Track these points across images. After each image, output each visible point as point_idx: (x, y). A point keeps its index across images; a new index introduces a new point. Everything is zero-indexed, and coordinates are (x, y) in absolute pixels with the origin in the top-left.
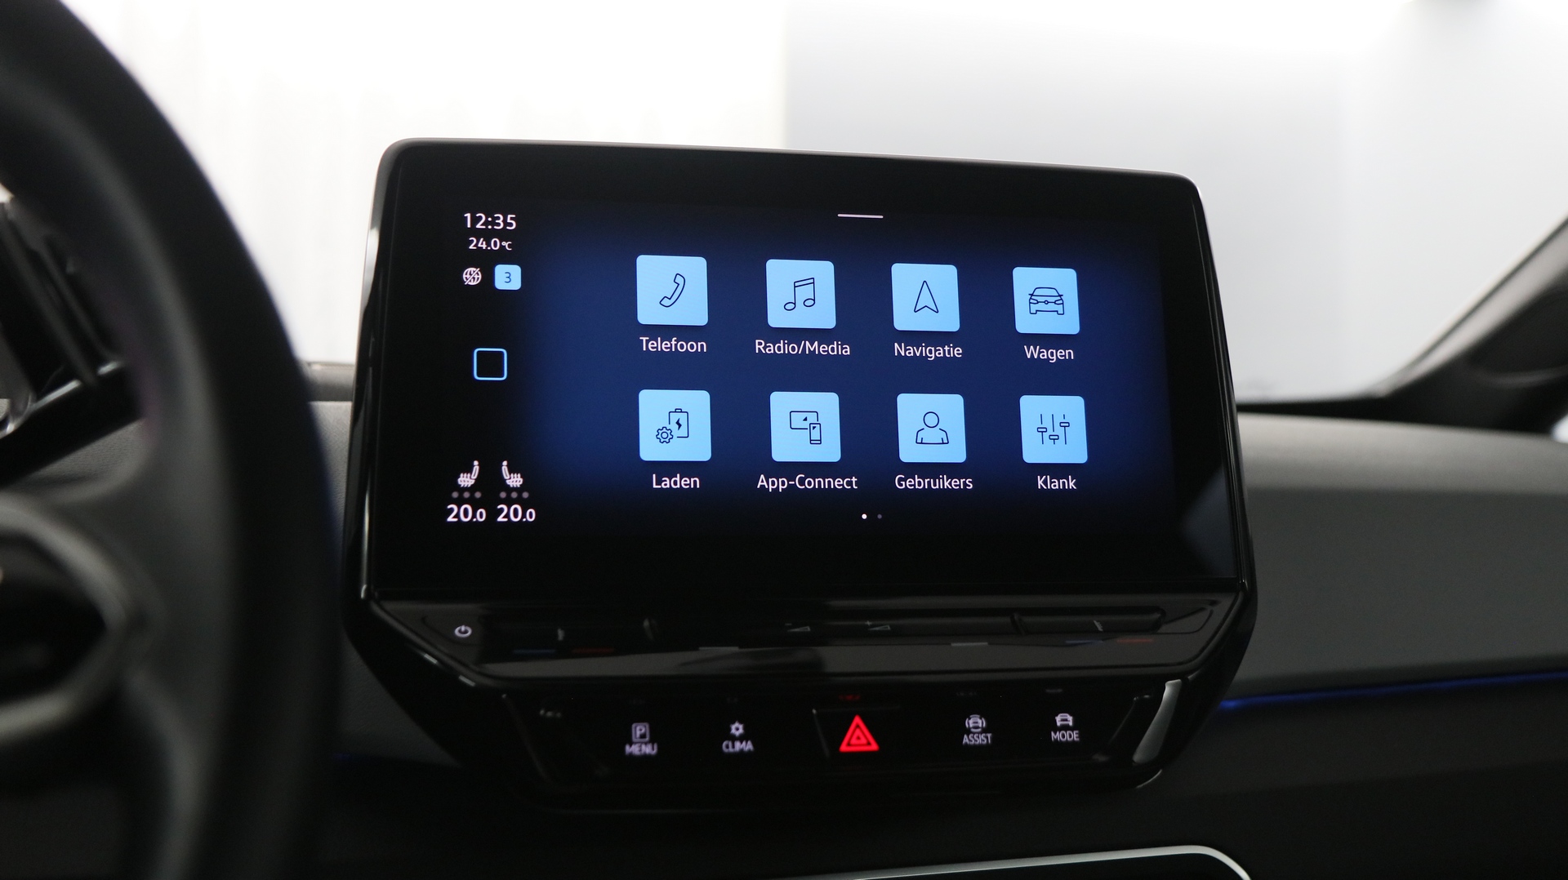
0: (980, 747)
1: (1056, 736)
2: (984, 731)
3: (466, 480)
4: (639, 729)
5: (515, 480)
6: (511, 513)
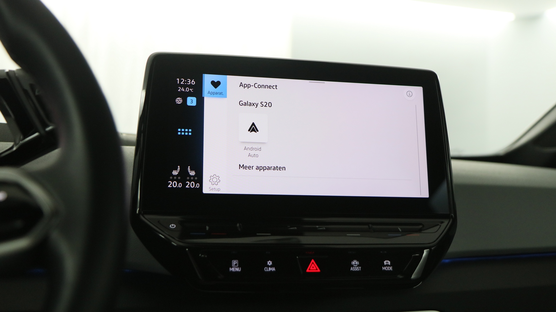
0: (357, 271)
1: (384, 268)
2: (358, 266)
3: (175, 172)
4: (235, 262)
5: (192, 173)
6: (191, 185)
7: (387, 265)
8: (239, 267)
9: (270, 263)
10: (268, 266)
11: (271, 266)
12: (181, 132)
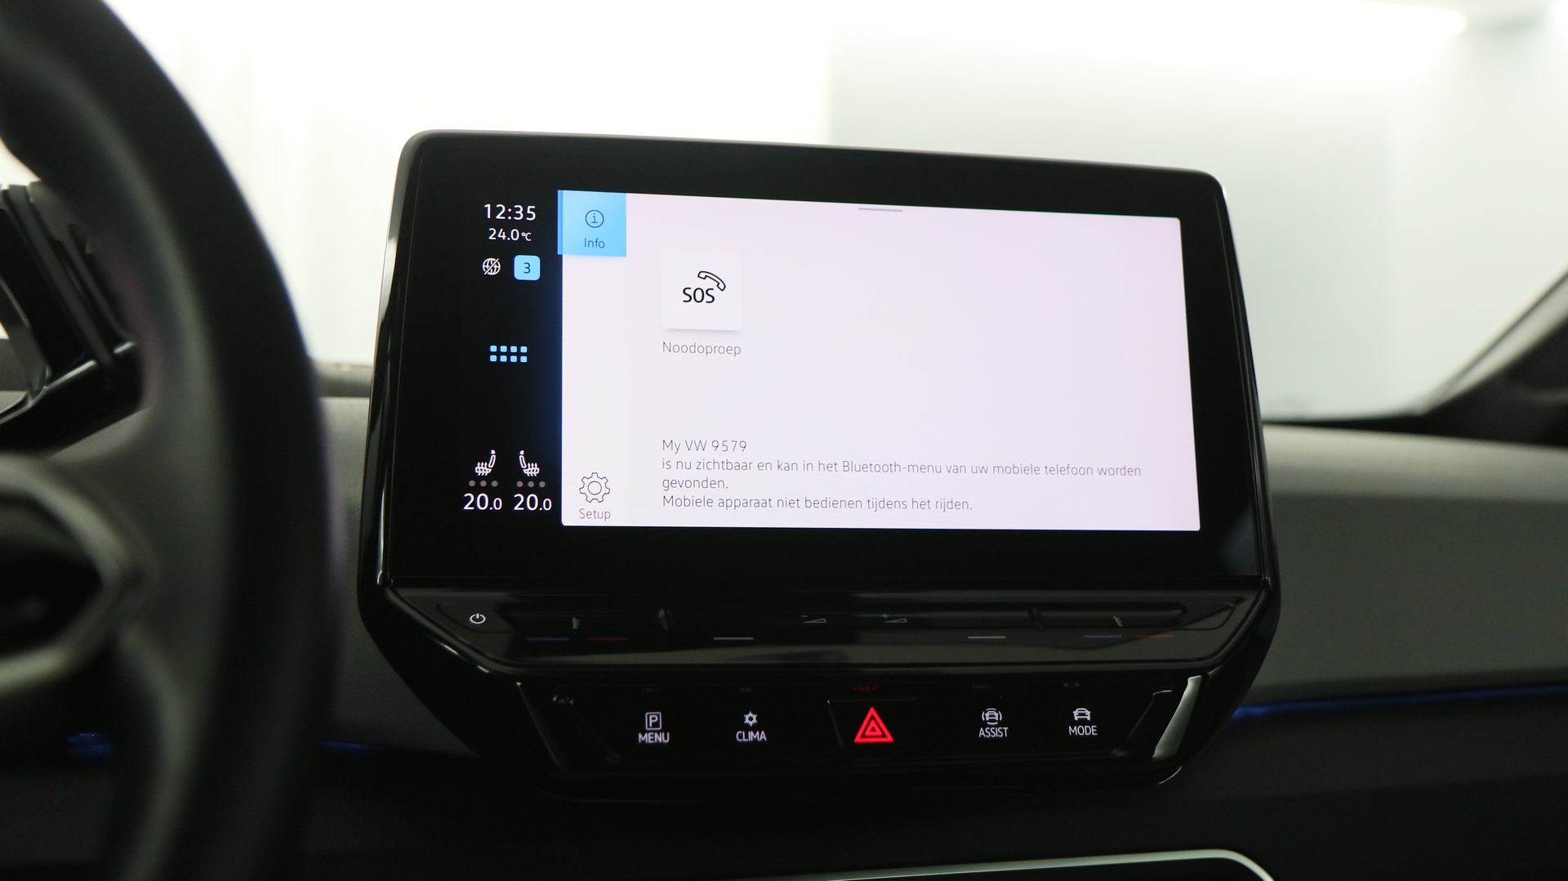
0: (996, 740)
1: (1074, 730)
2: (1001, 724)
3: (483, 469)
4: (652, 718)
5: (532, 470)
6: (527, 503)
7: (1083, 722)
8: (664, 730)
9: (751, 719)
10: (747, 728)
11: (755, 728)
12: (498, 354)
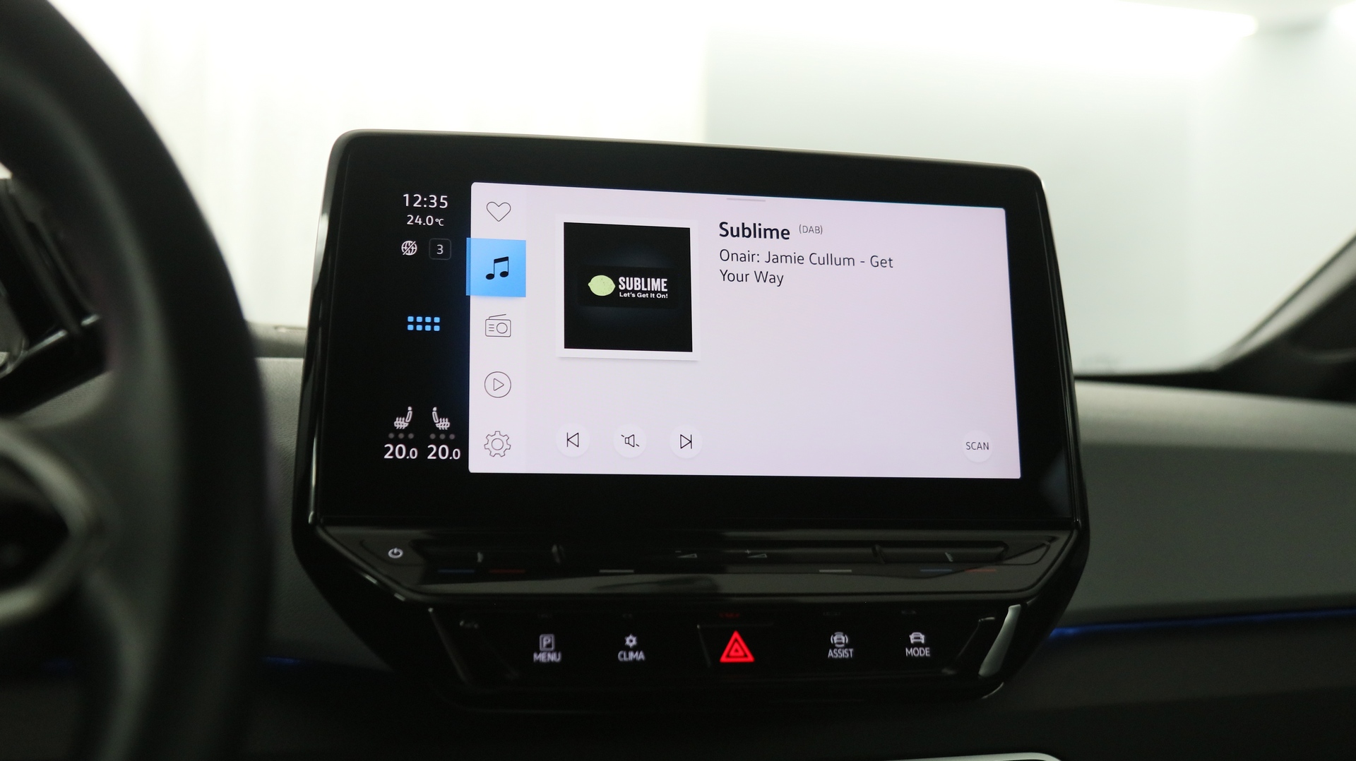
0: (843, 660)
1: (910, 652)
2: (847, 646)
3: (401, 423)
4: (546, 640)
5: (443, 424)
6: (439, 452)
7: (918, 645)
8: (557, 650)
9: (631, 641)
10: (628, 649)
11: (635, 649)
12: (415, 323)
